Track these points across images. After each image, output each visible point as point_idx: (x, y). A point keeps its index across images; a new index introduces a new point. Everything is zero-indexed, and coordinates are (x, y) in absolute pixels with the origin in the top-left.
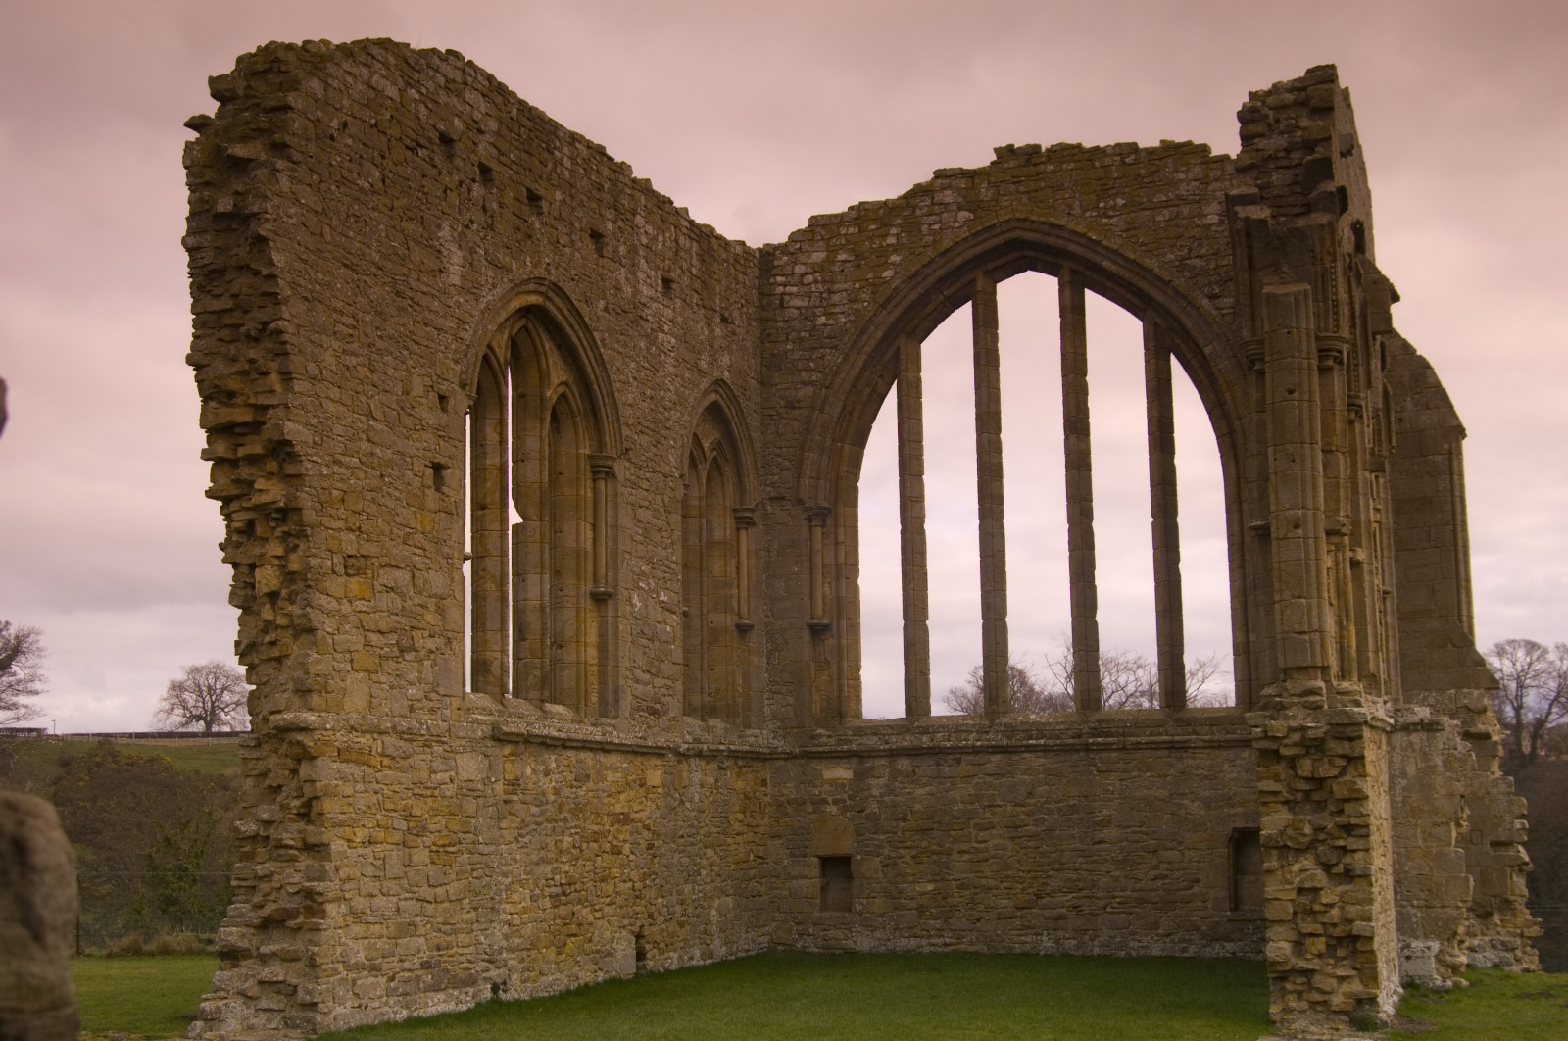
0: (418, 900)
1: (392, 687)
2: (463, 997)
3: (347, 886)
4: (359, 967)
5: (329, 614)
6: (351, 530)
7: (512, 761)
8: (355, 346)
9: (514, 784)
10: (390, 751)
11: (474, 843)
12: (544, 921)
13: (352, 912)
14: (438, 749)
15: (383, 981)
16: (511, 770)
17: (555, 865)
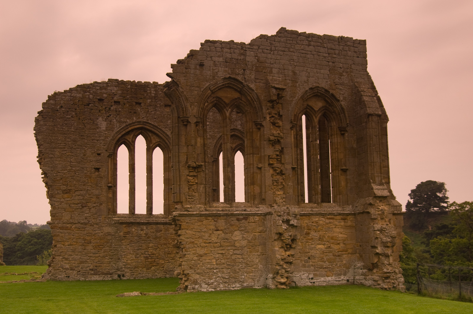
0: (89, 256)
1: (79, 215)
2: (106, 277)
3: (62, 253)
4: (67, 269)
5: (57, 202)
6: (64, 185)
7: (127, 228)
8: (66, 149)
9: (128, 233)
10: (78, 227)
11: (110, 245)
12: (141, 262)
13: (64, 258)
14: (95, 226)
15: (75, 272)
16: (125, 230)
17: (146, 250)
